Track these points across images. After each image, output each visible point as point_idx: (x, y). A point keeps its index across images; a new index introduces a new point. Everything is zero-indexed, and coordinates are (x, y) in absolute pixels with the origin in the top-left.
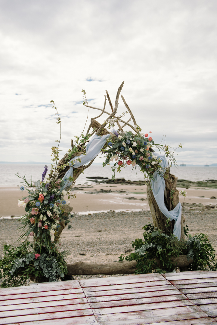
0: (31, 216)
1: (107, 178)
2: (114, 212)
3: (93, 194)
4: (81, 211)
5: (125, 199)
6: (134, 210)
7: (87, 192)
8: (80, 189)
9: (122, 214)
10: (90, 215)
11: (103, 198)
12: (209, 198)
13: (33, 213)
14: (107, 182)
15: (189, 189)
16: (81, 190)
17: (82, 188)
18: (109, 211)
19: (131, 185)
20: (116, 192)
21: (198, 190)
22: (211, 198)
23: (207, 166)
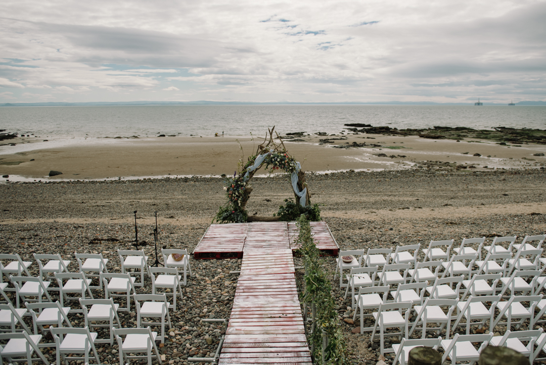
0: (229, 194)
1: (369, 126)
2: (353, 171)
3: (343, 149)
4: (320, 170)
5: (374, 156)
6: (375, 170)
7: (336, 146)
8: (330, 142)
9: (360, 174)
10: (326, 174)
11: (350, 154)
12: (472, 156)
13: (230, 193)
14: (368, 131)
15: (461, 142)
16: (331, 144)
17: (333, 141)
18: (348, 170)
19: (393, 136)
20: (370, 146)
21: (472, 143)
22: (474, 155)
23: (512, 104)
